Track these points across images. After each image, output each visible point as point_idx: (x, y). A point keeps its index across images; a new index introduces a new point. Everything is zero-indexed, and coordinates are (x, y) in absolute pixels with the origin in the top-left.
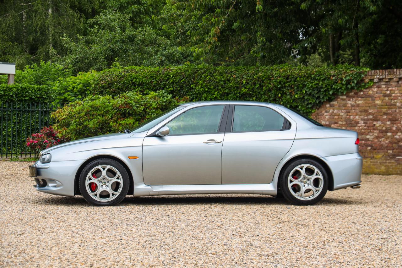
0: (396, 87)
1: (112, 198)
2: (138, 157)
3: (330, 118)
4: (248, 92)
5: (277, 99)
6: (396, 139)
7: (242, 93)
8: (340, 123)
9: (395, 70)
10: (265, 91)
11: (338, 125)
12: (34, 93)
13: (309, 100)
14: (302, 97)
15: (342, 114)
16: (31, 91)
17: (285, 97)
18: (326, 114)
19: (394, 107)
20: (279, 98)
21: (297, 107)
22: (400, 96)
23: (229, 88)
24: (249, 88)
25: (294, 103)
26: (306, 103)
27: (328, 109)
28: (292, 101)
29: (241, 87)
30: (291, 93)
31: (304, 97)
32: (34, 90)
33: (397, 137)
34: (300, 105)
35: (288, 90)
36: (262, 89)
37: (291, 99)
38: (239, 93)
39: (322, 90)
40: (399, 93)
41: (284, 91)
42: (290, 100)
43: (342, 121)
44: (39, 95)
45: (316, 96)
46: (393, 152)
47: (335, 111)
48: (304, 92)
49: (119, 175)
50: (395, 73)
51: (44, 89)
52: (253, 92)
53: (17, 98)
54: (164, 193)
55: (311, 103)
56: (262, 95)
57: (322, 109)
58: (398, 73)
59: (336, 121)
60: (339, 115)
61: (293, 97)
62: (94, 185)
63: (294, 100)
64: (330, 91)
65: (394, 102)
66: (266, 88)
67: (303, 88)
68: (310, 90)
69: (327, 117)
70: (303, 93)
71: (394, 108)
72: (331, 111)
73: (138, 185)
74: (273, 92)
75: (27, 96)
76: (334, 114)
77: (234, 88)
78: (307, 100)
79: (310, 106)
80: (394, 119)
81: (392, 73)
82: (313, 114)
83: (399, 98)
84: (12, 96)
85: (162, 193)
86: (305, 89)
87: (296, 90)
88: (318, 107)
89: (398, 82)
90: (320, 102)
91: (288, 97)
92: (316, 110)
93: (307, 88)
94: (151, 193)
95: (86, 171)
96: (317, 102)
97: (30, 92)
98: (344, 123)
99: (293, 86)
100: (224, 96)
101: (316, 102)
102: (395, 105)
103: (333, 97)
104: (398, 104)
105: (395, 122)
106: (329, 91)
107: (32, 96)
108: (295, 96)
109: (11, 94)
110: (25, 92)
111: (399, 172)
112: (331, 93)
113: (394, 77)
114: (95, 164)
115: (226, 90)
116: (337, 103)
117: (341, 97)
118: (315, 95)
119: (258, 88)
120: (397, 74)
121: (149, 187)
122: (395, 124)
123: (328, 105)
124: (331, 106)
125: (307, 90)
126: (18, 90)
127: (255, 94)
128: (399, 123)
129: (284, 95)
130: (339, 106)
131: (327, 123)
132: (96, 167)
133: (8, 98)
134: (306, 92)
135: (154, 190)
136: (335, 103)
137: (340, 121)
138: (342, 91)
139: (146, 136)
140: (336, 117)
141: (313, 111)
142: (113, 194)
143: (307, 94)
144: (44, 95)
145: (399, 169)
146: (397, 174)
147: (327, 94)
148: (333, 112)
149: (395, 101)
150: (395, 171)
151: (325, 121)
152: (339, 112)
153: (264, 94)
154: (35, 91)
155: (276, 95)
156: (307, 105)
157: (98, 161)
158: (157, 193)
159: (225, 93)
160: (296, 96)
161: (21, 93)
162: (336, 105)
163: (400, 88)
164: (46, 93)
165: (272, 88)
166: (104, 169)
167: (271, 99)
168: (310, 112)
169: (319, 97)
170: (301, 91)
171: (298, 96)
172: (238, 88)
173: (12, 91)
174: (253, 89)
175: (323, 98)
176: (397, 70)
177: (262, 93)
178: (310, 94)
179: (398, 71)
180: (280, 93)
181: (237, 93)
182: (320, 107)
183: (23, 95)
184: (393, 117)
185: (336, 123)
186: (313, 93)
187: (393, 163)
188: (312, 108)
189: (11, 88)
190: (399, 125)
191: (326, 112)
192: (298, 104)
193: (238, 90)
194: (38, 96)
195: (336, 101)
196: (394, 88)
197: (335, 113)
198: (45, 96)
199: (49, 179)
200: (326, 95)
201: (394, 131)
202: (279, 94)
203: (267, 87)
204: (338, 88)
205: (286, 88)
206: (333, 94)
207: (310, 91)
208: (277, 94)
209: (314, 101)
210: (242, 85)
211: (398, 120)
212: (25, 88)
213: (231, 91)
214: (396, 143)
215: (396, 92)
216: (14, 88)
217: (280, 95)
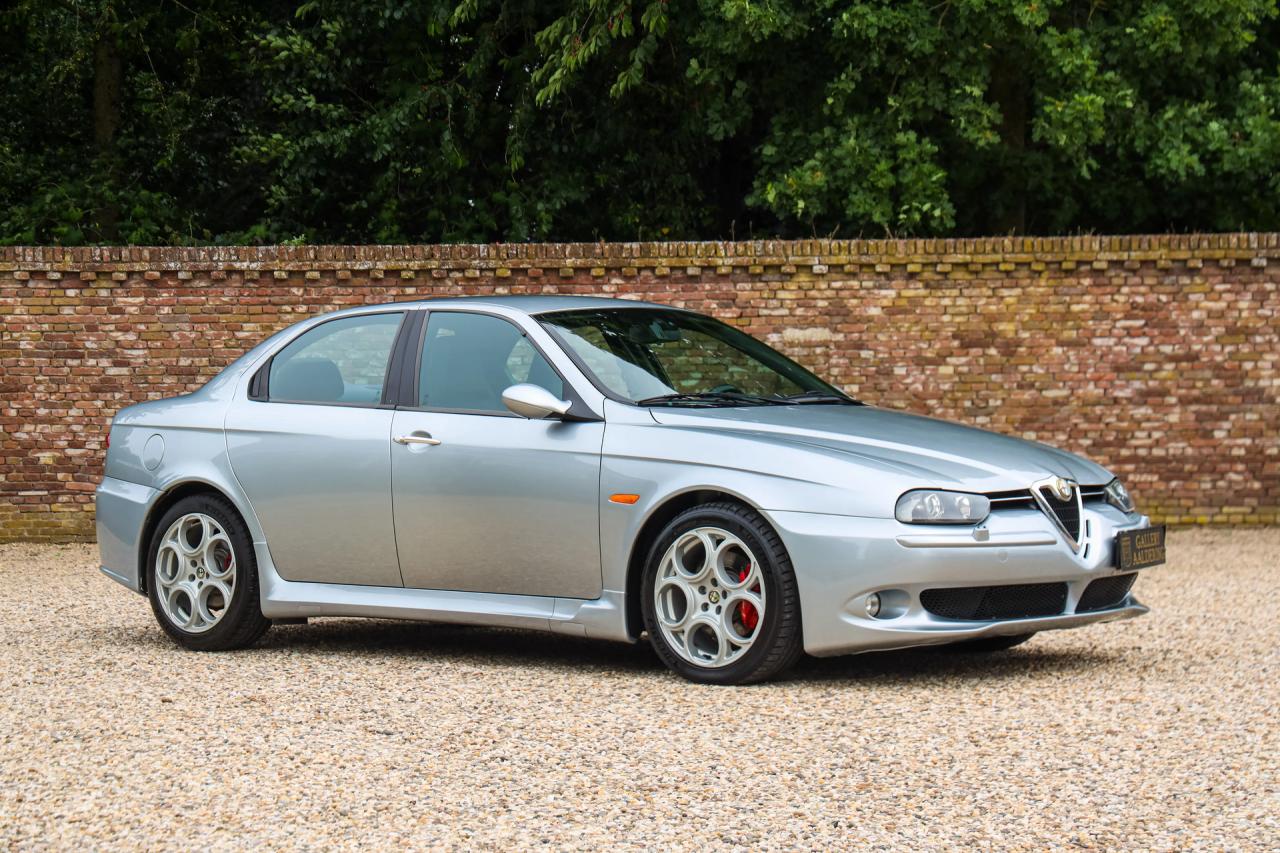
0: (17, 295)
6: (19, 442)
9: (19, 249)
19: (12, 351)
22: (31, 323)
33: (22, 436)
40: (29, 314)
46: (6, 479)
50: (21, 259)
58: (29, 259)
65: (12, 338)
71: (14, 355)
80: (13, 387)
81: (10, 255)
83: (29, 327)
89: (24, 282)
102: (15, 347)
104: (23, 345)
105: (15, 395)
111: (26, 534)
113: (16, 268)
120: (24, 260)
122: (15, 399)
128: (28, 398)
145: (26, 525)
146: (21, 539)
149: (15, 335)
150: (13, 533)
163: (28, 301)
176: (24, 250)
179: (29, 251)
184: (9, 379)
187: (7, 509)
190: (27, 402)
196: (9, 300)
201: (11, 418)
211: (23, 389)
214: (16, 454)
215: (17, 311)
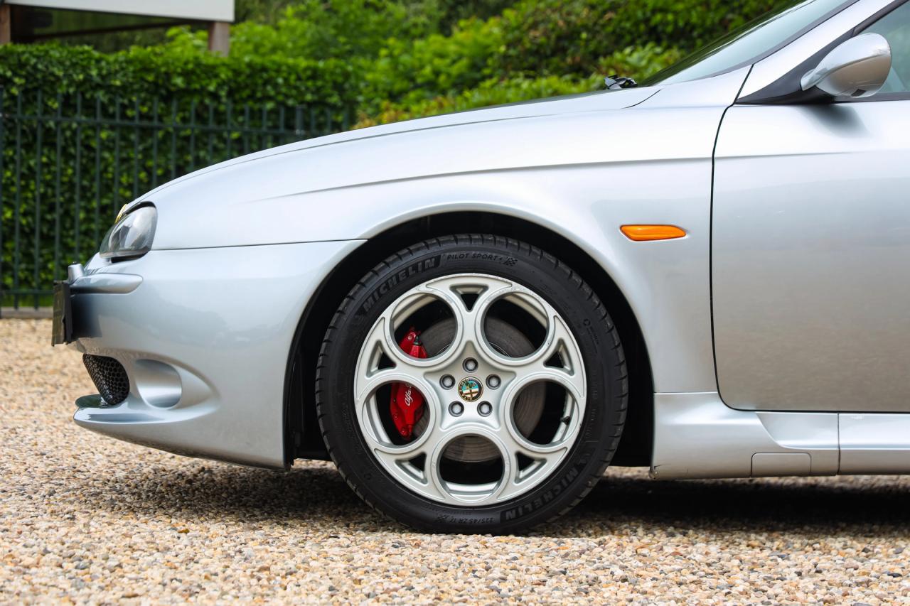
1: (515, 485)
2: (681, 232)
12: (296, 88)
16: (286, 80)
32: (293, 77)
44: (313, 93)
49: (561, 342)
51: (332, 73)
53: (235, 102)
54: (845, 463)
62: (409, 398)
73: (681, 405)
75: (270, 98)
84: (215, 96)
85: (833, 464)
94: (761, 461)
95: (361, 311)
97: (280, 81)
107: (287, 96)
109: (212, 88)
110: (260, 81)
114: (415, 267)
121: (753, 421)
126: (237, 73)
132: (422, 288)
133: (202, 102)
135: (783, 443)
139: (738, 102)
142: (524, 461)
144: (330, 96)
154: (299, 79)
157: (434, 250)
158: (804, 462)
161: (247, 86)
164: (338, 87)
166: (469, 300)
173: (217, 76)
183: (254, 92)
189: (214, 67)
194: (309, 97)
198: (335, 99)
199: (141, 353)
212: (264, 69)
216: (224, 64)
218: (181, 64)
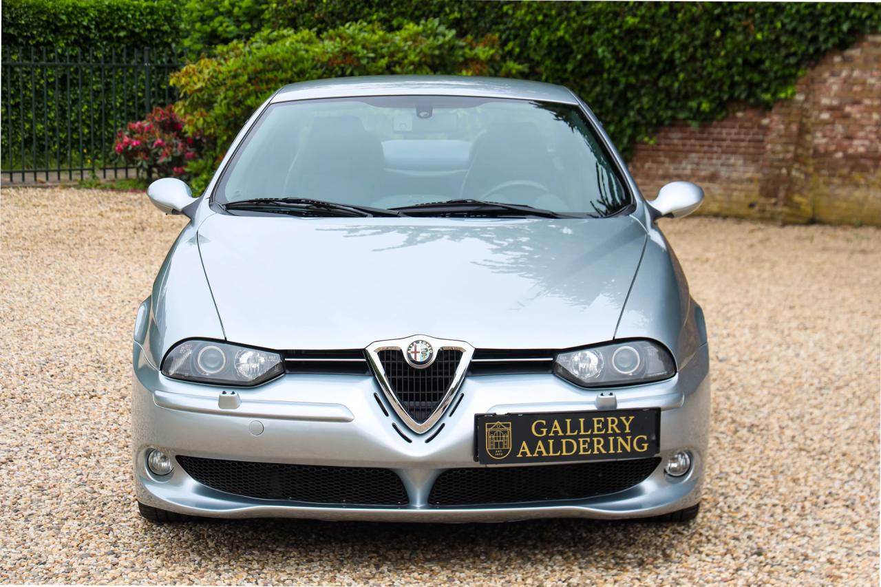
3: (842, 90)
4: (641, 26)
5: (713, 43)
7: (625, 27)
8: (867, 102)
10: (684, 22)
11: (862, 108)
12: (140, 20)
13: (791, 45)
14: (773, 37)
15: (871, 81)
16: (133, 15)
17: (732, 38)
18: (832, 80)
20: (718, 40)
21: (761, 61)
23: (594, 14)
24: (643, 17)
25: (753, 52)
26: (783, 52)
27: (837, 68)
28: (748, 48)
29: (624, 12)
30: (746, 28)
31: (777, 38)
32: (138, 14)
34: (767, 58)
35: (740, 20)
36: (675, 18)
37: (745, 43)
38: (620, 27)
39: (824, 21)
41: (728, 23)
42: (745, 46)
43: (872, 99)
44: (151, 24)
45: (809, 35)
47: (856, 73)
48: (779, 25)
51: (164, 10)
52: (653, 24)
53: (100, 31)
55: (794, 54)
56: (674, 32)
57: (824, 67)
59: (858, 98)
60: (864, 84)
61: (751, 39)
63: (755, 45)
64: (844, 22)
66: (685, 14)
67: (776, 15)
68: (793, 20)
69: (835, 88)
70: (775, 28)
72: (844, 74)
74: (702, 25)
75: (123, 28)
76: (851, 81)
77: (607, 15)
78: (787, 45)
79: (792, 60)
82: (800, 81)
84: (87, 28)
86: (782, 17)
87: (758, 22)
88: (812, 63)
90: (817, 51)
91: (740, 38)
92: (809, 72)
93: (787, 17)
96: (811, 50)
97: (130, 16)
98: (876, 103)
99: (751, 11)
100: (582, 34)
101: (807, 49)
103: (851, 39)
106: (840, 25)
107: (134, 26)
108: (755, 37)
109: (85, 23)
110: (117, 17)
112: (845, 27)
115: (587, 18)
116: (862, 52)
117: (871, 38)
118: (805, 32)
119: (665, 15)
123: (837, 59)
124: (847, 61)
125: (787, 21)
126: (100, 12)
127: (657, 30)
129: (730, 34)
130: (866, 62)
131: (835, 103)
133: (79, 32)
134: (783, 25)
136: (855, 52)
137: (868, 97)
138: (874, 23)
140: (857, 88)
141: (800, 73)
143: (787, 31)
144: (163, 25)
147: (836, 30)
148: (850, 76)
151: (829, 97)
152: (865, 76)
153: (681, 31)
154: (142, 14)
155: (709, 34)
156: (787, 57)
159: (585, 27)
160: (759, 36)
161: (107, 20)
162: (858, 58)
164: (168, 20)
165: (700, 16)
167: (698, 43)
168: (791, 76)
169: (814, 39)
170: (772, 22)
171: (763, 36)
172: (616, 14)
173: (87, 15)
174: (652, 17)
175: (826, 40)
177: (675, 27)
178: (793, 32)
180: (719, 28)
181: (614, 28)
182: (817, 62)
183: (112, 24)
185: (857, 103)
186: (800, 29)
188: (798, 66)
189: (85, 9)
191: (833, 74)
192: (764, 56)
193: (616, 20)
194: (149, 26)
195: (858, 47)
197: (856, 79)
198: (166, 28)
200: (832, 34)
202: (715, 30)
203: (688, 14)
204: (865, 15)
205: (735, 15)
206: (851, 31)
207: (794, 24)
208: (712, 29)
209: (803, 48)
210: (626, 9)
212: (119, 9)
213: (599, 23)
216: (92, 7)
217: (718, 33)
218: (64, 7)
